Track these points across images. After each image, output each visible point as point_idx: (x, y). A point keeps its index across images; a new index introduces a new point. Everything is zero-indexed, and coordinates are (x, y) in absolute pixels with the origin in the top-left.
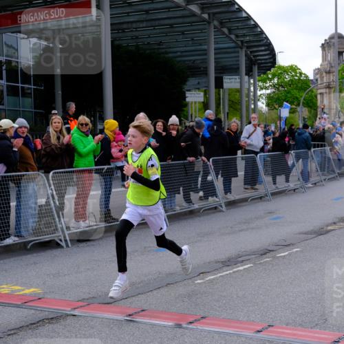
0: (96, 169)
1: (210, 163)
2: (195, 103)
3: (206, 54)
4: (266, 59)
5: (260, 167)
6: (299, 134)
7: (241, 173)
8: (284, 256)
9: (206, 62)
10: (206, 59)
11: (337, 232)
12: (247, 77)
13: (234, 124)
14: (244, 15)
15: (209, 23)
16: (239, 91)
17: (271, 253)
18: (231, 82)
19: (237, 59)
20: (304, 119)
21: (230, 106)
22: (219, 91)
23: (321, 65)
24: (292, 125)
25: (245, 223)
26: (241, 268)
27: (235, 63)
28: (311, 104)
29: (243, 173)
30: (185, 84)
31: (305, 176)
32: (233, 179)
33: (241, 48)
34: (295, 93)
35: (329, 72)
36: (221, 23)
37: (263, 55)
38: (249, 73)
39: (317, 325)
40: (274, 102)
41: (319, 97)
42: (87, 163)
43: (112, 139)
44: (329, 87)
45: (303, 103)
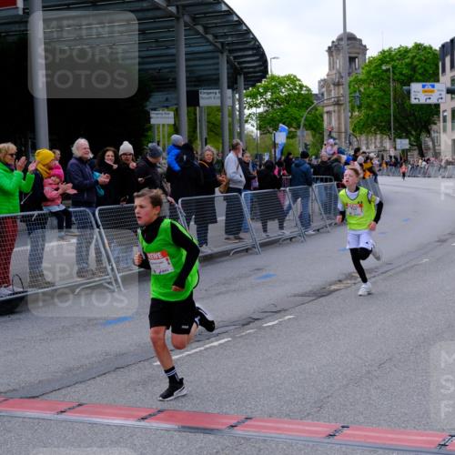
0: (23, 216)
1: (179, 205)
2: (163, 125)
3: (174, 61)
4: (255, 67)
5: (246, 210)
6: (297, 165)
7: (221, 218)
8: (273, 326)
9: (175, 72)
10: (174, 67)
11: (342, 292)
12: (230, 91)
13: (208, 152)
14: (224, 8)
15: (178, 19)
16: (220, 109)
17: (256, 322)
18: (210, 98)
19: (216, 67)
20: (306, 145)
21: (210, 130)
22: (196, 110)
23: (328, 75)
24: (290, 154)
25: (224, 284)
26: (216, 344)
27: (214, 72)
28: (315, 126)
29: (224, 218)
30: (147, 100)
31: (305, 220)
32: (210, 226)
33: (222, 53)
34: (293, 111)
35: (338, 84)
36: (194, 19)
37: (250, 62)
38: (233, 85)
39: (308, 414)
40: (267, 124)
41: (325, 116)
42: (11, 208)
43: (45, 175)
44: (337, 103)
45: (305, 125)
